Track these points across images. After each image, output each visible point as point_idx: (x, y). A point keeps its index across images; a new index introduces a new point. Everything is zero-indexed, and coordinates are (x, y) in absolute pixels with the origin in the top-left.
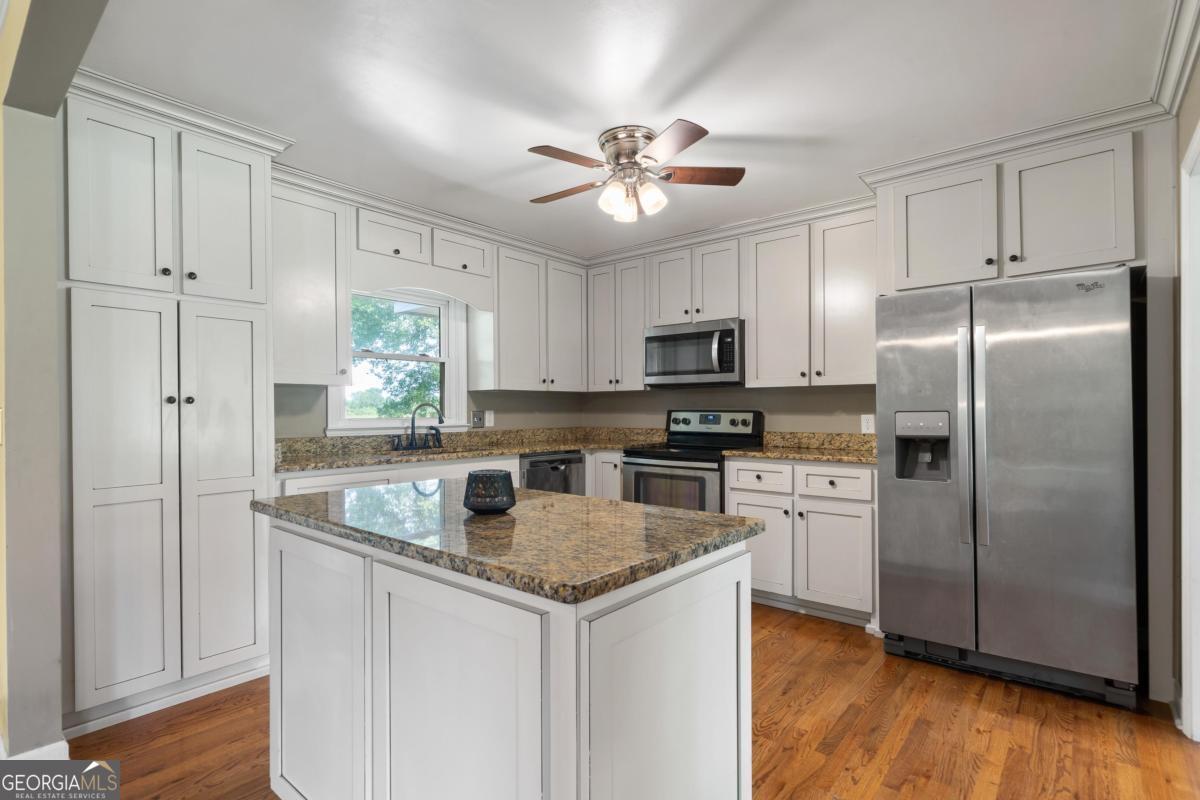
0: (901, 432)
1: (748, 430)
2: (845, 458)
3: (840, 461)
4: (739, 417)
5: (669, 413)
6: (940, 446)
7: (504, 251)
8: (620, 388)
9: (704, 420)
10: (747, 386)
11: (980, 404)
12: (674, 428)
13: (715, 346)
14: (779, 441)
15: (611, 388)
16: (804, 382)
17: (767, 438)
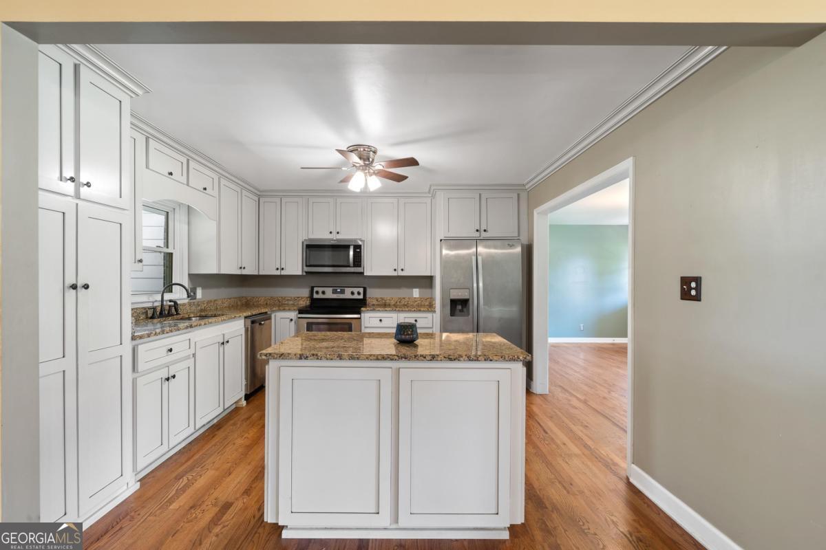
0: (452, 297)
1: (361, 297)
2: (422, 309)
3: (420, 311)
4: (356, 290)
5: (312, 288)
6: (464, 303)
7: (223, 182)
8: (283, 273)
9: (335, 292)
10: (365, 274)
11: (481, 285)
12: (315, 296)
13: (351, 253)
14: (375, 302)
15: (278, 273)
16: (395, 274)
17: (368, 301)
